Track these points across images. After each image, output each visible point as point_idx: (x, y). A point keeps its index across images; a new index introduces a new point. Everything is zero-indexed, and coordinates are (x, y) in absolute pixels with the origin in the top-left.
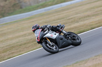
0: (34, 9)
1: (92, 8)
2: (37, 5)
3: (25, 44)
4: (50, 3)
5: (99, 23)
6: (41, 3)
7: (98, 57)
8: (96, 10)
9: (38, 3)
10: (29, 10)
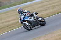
0: (8, 7)
1: (43, 6)
2: (10, 4)
3: (3, 28)
4: (18, 3)
5: (48, 15)
6: (13, 3)
7: (47, 35)
8: (46, 7)
9: (11, 3)
10: (5, 8)
